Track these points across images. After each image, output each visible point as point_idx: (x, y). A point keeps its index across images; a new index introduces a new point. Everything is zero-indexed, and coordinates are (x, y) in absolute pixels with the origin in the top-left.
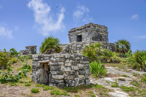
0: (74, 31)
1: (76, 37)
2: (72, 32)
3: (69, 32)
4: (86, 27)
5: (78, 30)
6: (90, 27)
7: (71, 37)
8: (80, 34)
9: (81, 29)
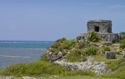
0: (93, 23)
1: (94, 27)
2: (90, 23)
3: (88, 23)
4: (103, 22)
5: (96, 23)
6: (107, 23)
7: (90, 27)
8: (97, 26)
9: (99, 23)
